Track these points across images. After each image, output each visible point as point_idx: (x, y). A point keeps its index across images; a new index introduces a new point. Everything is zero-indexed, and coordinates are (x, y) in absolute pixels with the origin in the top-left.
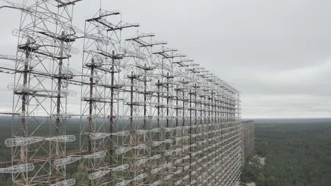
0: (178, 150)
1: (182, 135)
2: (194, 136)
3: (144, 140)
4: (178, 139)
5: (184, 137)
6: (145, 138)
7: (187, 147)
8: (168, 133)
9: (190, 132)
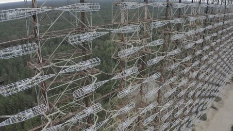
0: (191, 32)
1: (198, 14)
2: (211, 16)
3: (146, 18)
4: (192, 19)
5: (200, 18)
6: (146, 14)
7: (201, 30)
8: (180, 9)
9: (206, 12)
